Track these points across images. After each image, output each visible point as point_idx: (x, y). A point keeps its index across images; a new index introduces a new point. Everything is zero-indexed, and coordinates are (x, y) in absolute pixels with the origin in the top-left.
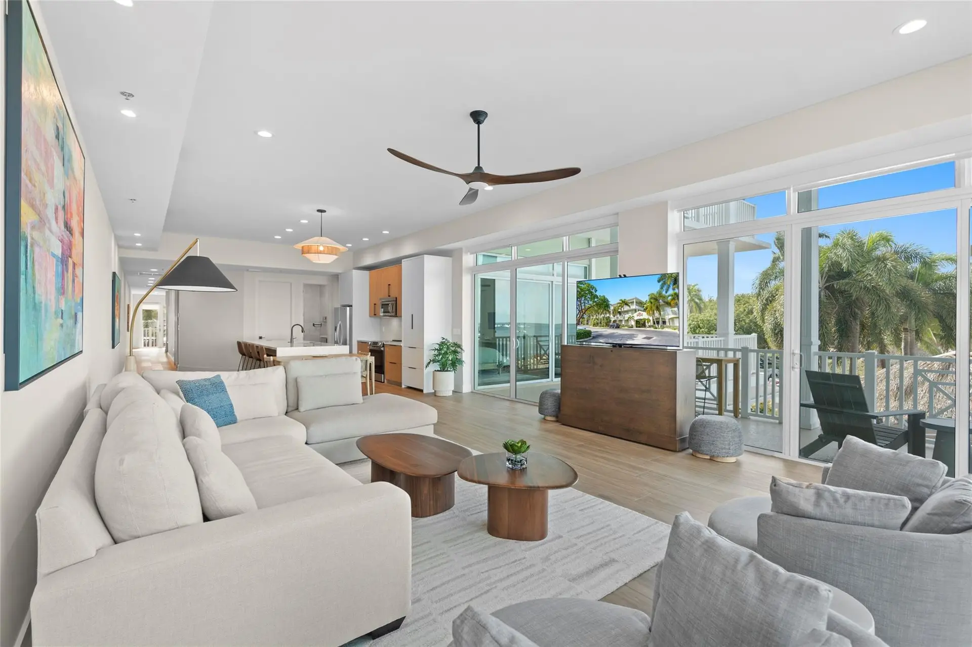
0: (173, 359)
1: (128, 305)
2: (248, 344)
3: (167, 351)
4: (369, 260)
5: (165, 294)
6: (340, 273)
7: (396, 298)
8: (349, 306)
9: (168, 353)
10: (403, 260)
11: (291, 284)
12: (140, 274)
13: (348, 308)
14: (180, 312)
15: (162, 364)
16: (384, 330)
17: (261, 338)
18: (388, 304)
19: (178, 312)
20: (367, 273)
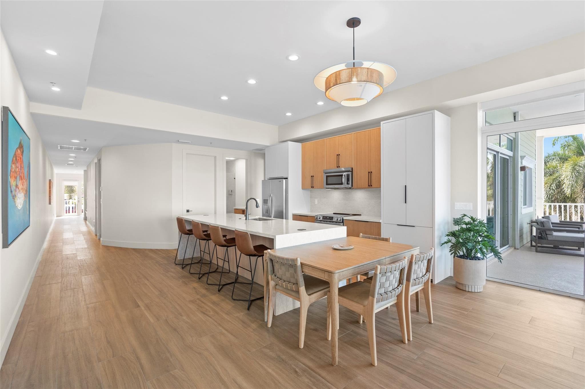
0: (93, 229)
1: (50, 180)
2: (183, 219)
3: (86, 219)
4: (305, 131)
5: (83, 173)
6: (268, 147)
7: (352, 168)
8: (285, 178)
9: (87, 222)
10: (382, 123)
11: (215, 157)
12: (61, 147)
13: (284, 181)
14: (102, 186)
15: (83, 235)
16: (316, 202)
17: (188, 211)
18: (342, 175)
19: (100, 185)
20: (299, 145)
